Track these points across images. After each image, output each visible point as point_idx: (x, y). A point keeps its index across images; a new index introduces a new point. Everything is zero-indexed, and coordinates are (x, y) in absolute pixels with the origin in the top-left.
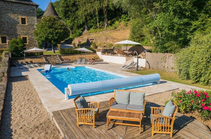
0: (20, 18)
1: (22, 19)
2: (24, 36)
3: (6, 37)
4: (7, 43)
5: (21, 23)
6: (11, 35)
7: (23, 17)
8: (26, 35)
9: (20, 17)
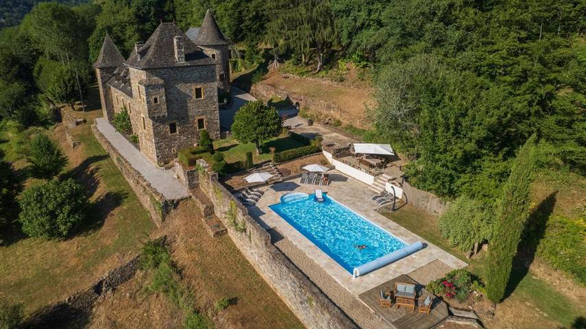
0: (194, 90)
1: (197, 89)
2: (200, 118)
3: (175, 124)
4: (177, 133)
5: (194, 97)
6: (182, 119)
7: (198, 87)
8: (202, 114)
9: (194, 87)
